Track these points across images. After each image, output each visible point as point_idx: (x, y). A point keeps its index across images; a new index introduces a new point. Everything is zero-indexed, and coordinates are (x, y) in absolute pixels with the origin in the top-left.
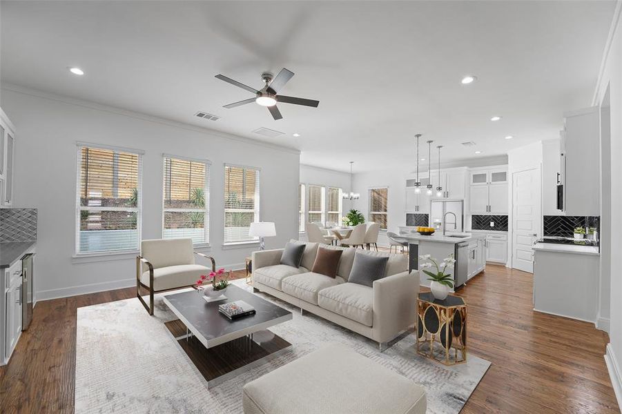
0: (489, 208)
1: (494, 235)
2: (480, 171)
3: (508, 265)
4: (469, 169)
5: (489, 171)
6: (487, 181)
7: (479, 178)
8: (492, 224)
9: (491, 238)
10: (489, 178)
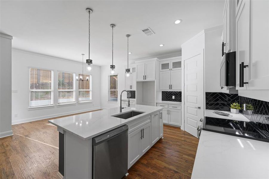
0: (171, 87)
1: (173, 106)
2: (165, 61)
3: (182, 128)
4: (159, 60)
5: (171, 61)
6: (170, 68)
7: (165, 66)
8: (173, 97)
9: (171, 108)
10: (171, 66)
